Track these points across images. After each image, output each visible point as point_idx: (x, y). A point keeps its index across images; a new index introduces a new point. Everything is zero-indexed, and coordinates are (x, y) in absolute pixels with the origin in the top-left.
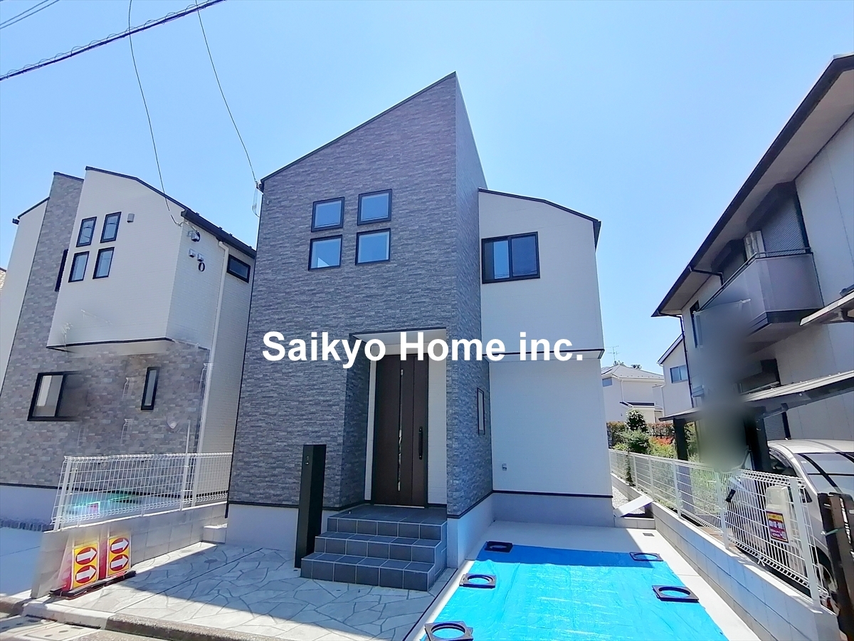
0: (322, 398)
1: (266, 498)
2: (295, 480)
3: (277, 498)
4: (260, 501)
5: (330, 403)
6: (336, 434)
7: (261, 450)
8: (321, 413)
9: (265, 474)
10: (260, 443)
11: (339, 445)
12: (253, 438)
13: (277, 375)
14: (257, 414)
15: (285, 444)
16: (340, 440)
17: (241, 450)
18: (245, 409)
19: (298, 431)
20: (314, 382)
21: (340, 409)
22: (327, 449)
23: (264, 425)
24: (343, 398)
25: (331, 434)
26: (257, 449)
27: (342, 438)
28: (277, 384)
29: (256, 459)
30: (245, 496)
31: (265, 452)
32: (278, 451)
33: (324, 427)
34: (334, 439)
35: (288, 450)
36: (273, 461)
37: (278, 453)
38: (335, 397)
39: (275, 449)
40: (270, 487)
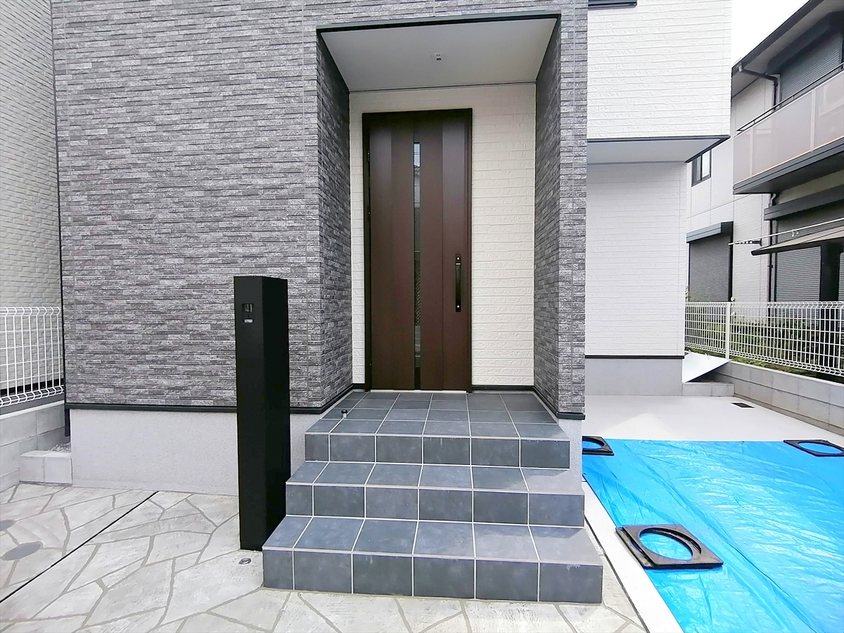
0: (261, 182)
1: (153, 394)
2: (214, 358)
3: (177, 395)
4: (140, 401)
5: (283, 192)
6: (303, 260)
7: (127, 297)
8: (261, 216)
9: (144, 347)
10: (123, 282)
11: (311, 282)
12: (104, 272)
13: (142, 129)
14: (106, 219)
15: (181, 282)
16: (314, 272)
17: (80, 297)
18: (75, 208)
19: (211, 256)
20: (238, 145)
21: (307, 204)
22: (290, 292)
23: (125, 242)
24: (314, 181)
25: (291, 259)
26: (117, 294)
27: (316, 268)
28: (145, 151)
29: (117, 317)
30: (102, 394)
31: (137, 301)
32: (166, 298)
33: (272, 247)
34: (300, 270)
35: (190, 296)
36: (157, 319)
37: (167, 303)
38: (292, 178)
39: (159, 294)
40: (158, 372)
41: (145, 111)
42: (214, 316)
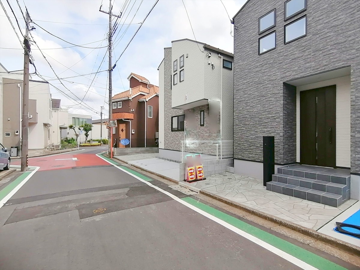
0: (270, 116)
1: (249, 158)
2: (260, 151)
3: (253, 158)
4: (246, 159)
5: (275, 117)
6: (279, 132)
7: (244, 139)
8: (270, 123)
9: (247, 148)
10: (244, 136)
11: (281, 136)
12: (240, 134)
13: (248, 107)
14: (241, 124)
15: (254, 136)
16: (282, 134)
17: (236, 139)
18: (236, 123)
19: (260, 131)
20: (266, 109)
21: (280, 119)
22: (275, 139)
23: (244, 129)
24: (282, 114)
25: (276, 131)
26: (242, 138)
27: (282, 133)
28: (248, 111)
29: (242, 143)
30: (240, 157)
31: (246, 140)
32: (251, 139)
33: (272, 129)
34: (278, 134)
35: (256, 139)
36: (250, 143)
37: (252, 140)
38: (277, 114)
39: (250, 139)
40: (250, 154)
41: (248, 104)
42: (260, 143)
